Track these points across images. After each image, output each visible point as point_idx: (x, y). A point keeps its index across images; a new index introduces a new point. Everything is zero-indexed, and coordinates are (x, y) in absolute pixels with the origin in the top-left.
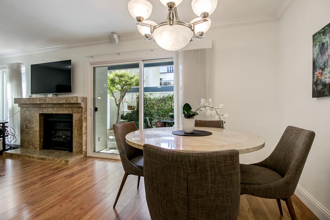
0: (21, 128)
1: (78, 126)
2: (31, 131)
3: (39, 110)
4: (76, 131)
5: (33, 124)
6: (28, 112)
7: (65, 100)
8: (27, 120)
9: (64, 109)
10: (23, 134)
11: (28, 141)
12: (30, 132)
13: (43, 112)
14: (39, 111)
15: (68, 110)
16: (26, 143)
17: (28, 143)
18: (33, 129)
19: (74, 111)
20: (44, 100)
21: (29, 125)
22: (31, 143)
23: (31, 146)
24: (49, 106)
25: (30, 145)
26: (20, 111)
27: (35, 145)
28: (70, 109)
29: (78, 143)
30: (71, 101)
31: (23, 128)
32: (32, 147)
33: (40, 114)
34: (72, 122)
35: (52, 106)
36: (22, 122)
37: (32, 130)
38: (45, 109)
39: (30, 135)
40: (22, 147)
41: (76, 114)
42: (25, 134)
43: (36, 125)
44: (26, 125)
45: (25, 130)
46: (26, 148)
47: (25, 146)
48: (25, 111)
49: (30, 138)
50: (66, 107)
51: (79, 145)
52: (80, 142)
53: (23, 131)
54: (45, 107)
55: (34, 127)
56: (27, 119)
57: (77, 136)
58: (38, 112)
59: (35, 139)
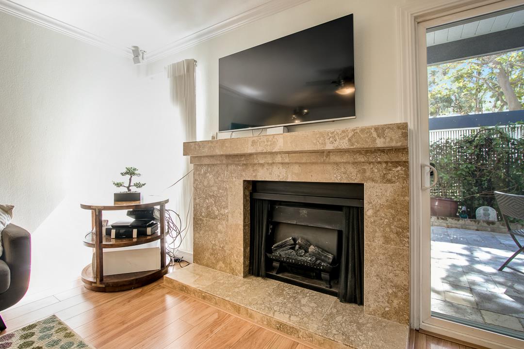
0: (195, 215)
1: (389, 225)
2: (222, 224)
3: (244, 170)
4: (379, 241)
5: (226, 207)
6: (214, 176)
7: (350, 140)
8: (211, 196)
9: (329, 168)
10: (201, 230)
11: (212, 249)
12: (217, 226)
13: (255, 176)
14: (244, 174)
15: (343, 170)
16: (207, 255)
17: (211, 254)
18: (228, 221)
19: (368, 174)
20: (269, 143)
21: (215, 209)
22: (220, 256)
23: (221, 264)
24: (278, 159)
25: (218, 261)
26: (191, 174)
27: (230, 264)
28: (351, 169)
29: (389, 283)
30: (375, 140)
31: (201, 215)
32: (223, 266)
33: (244, 181)
34: (360, 211)
35: (287, 160)
36: (197, 201)
37: (224, 222)
38: (263, 169)
39: (219, 234)
40: (197, 263)
41: (377, 185)
42: (206, 231)
43: (234, 212)
44: (208, 208)
45: (205, 222)
46: (207, 266)
47: (205, 262)
48: (205, 173)
49: (217, 242)
50: (337, 164)
51: (390, 291)
52: (399, 281)
53: (200, 222)
54: (262, 165)
55: (230, 215)
56: (212, 194)
57: (382, 257)
58: (242, 175)
59: (232, 249)
